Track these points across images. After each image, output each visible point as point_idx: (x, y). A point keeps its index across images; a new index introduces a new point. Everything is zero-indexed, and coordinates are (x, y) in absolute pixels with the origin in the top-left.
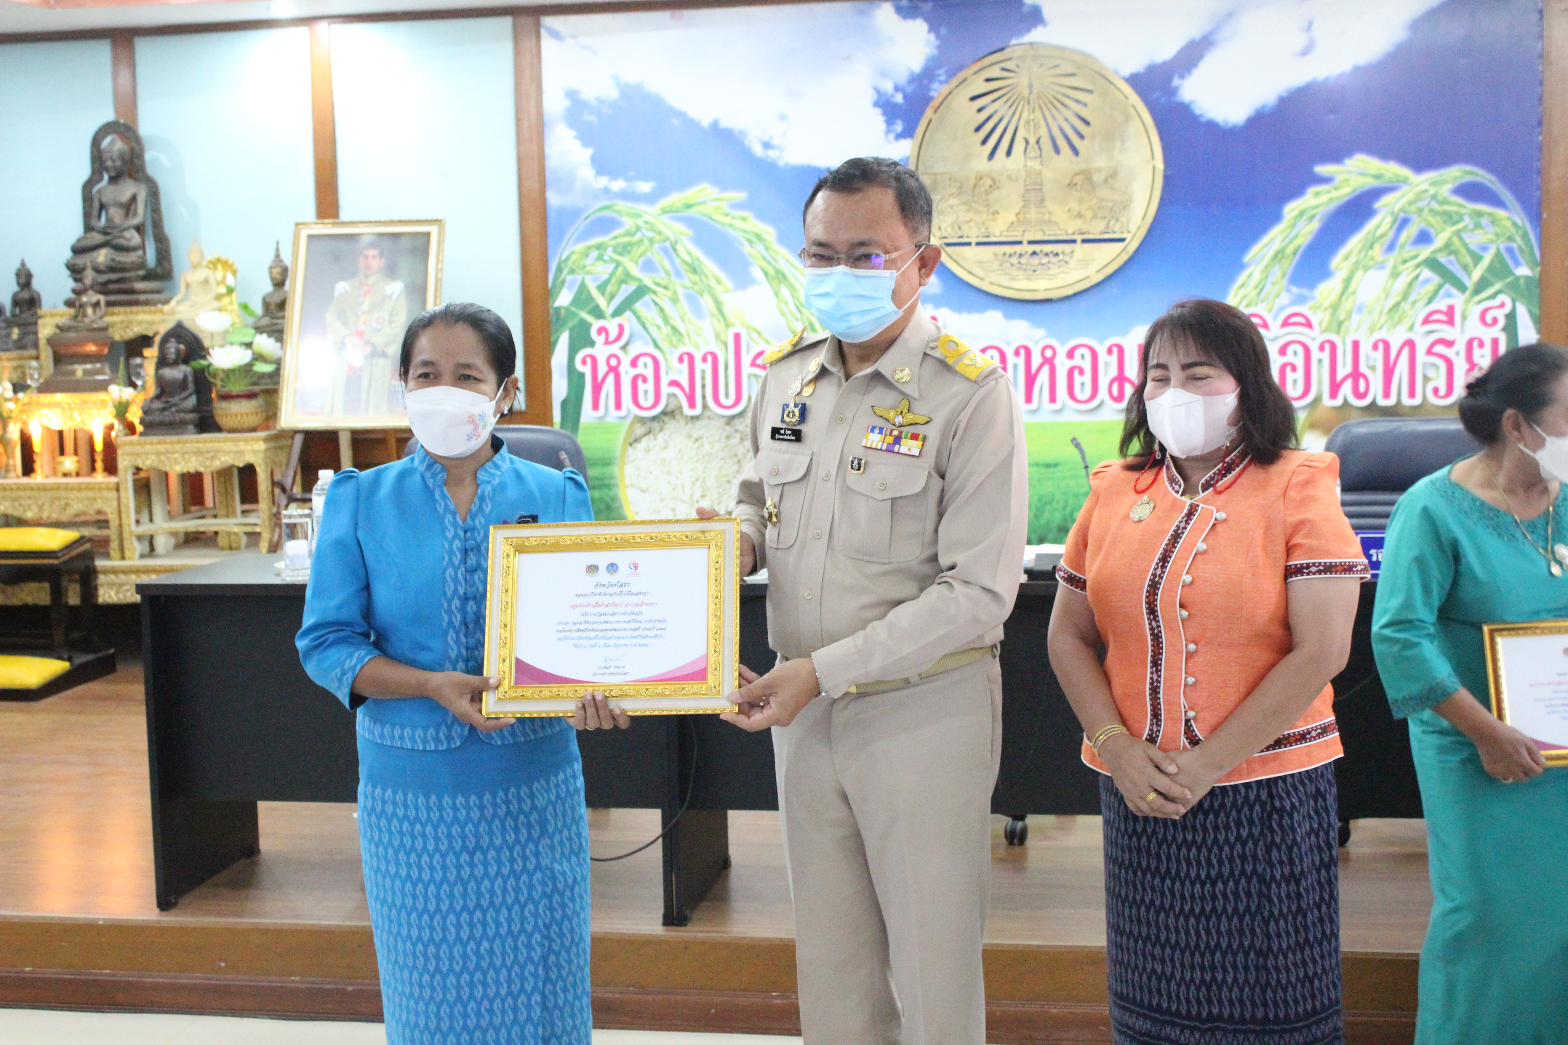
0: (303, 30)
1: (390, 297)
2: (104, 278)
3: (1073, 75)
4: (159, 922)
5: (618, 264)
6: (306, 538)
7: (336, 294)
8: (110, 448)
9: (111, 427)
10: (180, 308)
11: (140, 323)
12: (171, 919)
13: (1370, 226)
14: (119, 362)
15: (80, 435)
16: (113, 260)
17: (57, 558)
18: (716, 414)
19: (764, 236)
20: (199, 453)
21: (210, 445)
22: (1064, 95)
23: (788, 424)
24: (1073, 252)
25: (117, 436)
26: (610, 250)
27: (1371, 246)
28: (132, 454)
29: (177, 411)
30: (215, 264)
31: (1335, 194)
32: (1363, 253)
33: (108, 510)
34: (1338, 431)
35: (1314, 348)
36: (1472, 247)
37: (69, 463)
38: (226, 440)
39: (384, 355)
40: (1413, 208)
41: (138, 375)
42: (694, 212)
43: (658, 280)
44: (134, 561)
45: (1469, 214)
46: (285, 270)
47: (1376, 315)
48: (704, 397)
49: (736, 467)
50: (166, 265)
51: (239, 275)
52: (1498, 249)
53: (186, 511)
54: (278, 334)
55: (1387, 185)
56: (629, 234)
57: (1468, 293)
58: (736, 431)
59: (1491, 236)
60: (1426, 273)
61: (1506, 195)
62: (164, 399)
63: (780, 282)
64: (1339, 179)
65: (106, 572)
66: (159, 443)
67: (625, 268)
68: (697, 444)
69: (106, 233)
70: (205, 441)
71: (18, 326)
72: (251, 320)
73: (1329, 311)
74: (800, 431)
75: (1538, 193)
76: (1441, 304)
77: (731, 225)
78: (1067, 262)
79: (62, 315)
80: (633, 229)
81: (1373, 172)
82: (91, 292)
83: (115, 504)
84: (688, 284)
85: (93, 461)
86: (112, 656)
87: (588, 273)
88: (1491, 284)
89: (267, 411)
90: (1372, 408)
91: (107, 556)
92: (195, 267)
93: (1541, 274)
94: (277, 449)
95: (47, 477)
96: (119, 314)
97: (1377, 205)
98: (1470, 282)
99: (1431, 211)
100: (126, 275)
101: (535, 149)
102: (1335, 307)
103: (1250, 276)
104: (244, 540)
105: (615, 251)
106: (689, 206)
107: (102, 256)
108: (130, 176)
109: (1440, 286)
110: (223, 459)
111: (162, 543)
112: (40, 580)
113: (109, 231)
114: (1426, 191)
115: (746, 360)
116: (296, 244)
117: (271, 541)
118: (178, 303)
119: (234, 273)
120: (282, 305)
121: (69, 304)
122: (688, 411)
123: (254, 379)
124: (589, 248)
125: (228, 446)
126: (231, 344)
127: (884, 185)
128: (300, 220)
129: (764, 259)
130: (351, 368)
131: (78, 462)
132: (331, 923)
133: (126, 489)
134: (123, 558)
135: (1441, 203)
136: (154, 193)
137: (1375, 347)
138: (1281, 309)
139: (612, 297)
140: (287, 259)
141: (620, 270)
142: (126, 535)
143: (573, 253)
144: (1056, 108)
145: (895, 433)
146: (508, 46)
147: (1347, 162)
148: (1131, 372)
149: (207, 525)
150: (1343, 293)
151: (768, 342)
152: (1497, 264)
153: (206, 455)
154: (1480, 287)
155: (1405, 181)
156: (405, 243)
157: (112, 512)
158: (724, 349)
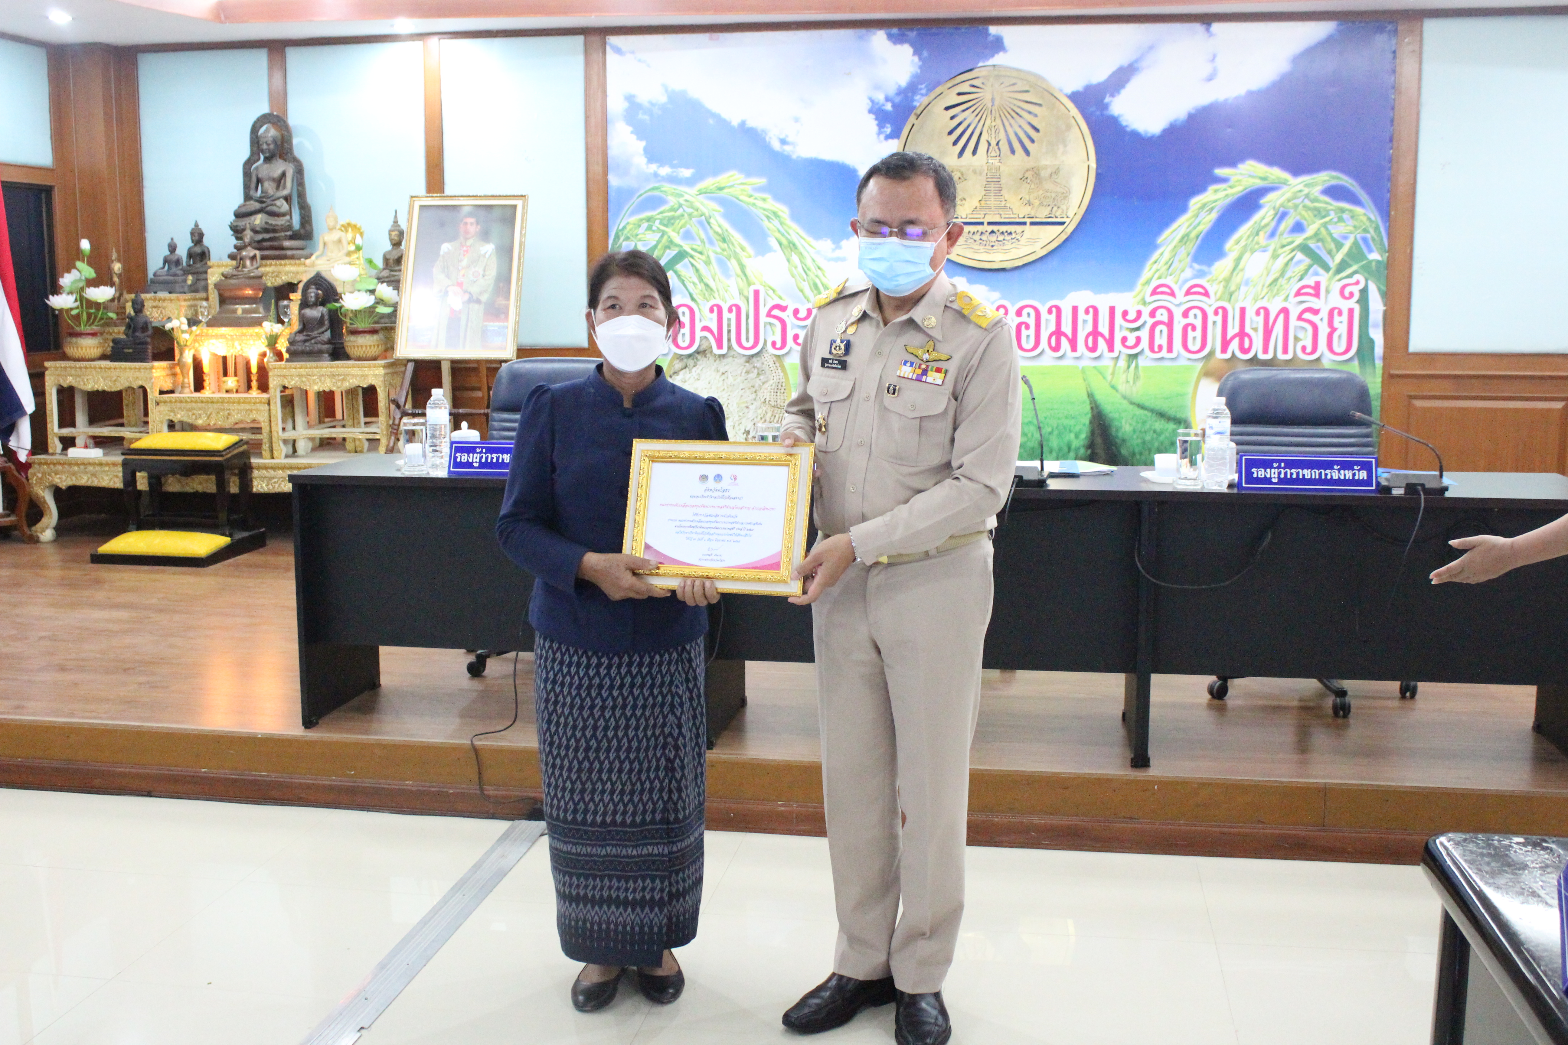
0: (418, 44)
1: (484, 256)
2: (259, 237)
3: (1027, 91)
4: (303, 737)
5: (664, 233)
6: (421, 442)
7: (442, 253)
8: (263, 371)
9: (264, 355)
10: (319, 262)
11: (287, 273)
12: (313, 735)
13: (1257, 217)
14: (271, 304)
15: (239, 360)
16: (266, 223)
17: (222, 456)
18: (739, 354)
19: (780, 213)
20: (332, 376)
21: (342, 370)
22: (1019, 107)
23: (835, 355)
25: (268, 362)
26: (657, 222)
27: (1257, 234)
28: (280, 376)
29: (316, 343)
30: (346, 227)
31: (1230, 191)
32: (1251, 239)
33: (261, 419)
34: (1228, 377)
35: (1210, 312)
36: (1335, 235)
37: (231, 382)
38: (353, 366)
39: (478, 301)
40: (1290, 204)
41: (285, 314)
42: (724, 193)
43: (695, 247)
44: (280, 460)
45: (1334, 210)
46: (401, 233)
47: (1260, 287)
48: (729, 340)
49: (754, 396)
50: (308, 228)
51: (365, 236)
52: (1356, 238)
53: (321, 422)
54: (396, 283)
55: (1271, 185)
56: (673, 209)
57: (1331, 272)
58: (754, 367)
59: (1351, 228)
60: (1300, 256)
61: (1363, 195)
63: (791, 250)
64: (1233, 179)
65: (259, 468)
66: (301, 368)
67: (669, 237)
68: (723, 377)
69: (262, 202)
70: (337, 367)
71: (193, 274)
72: (374, 272)
73: (1223, 283)
74: (845, 361)
75: (1388, 195)
76: (1310, 281)
77: (754, 204)
79: (226, 266)
80: (676, 206)
81: (1261, 175)
82: (249, 248)
83: (266, 414)
84: (719, 250)
85: (249, 381)
86: (263, 533)
87: (640, 240)
88: (1350, 266)
89: (386, 344)
90: (1254, 361)
91: (260, 455)
92: (331, 229)
93: (1388, 258)
94: (393, 374)
95: (214, 393)
96: (271, 265)
97: (1262, 201)
98: (1333, 264)
99: (1304, 206)
100: (277, 235)
101: (600, 140)
102: (1228, 281)
103: (1162, 254)
104: (366, 445)
105: (661, 223)
106: (721, 189)
107: (258, 220)
108: (281, 157)
109: (1310, 266)
110: (350, 381)
111: (303, 446)
112: (208, 473)
114: (1301, 191)
115: (763, 311)
116: (410, 212)
117: (388, 446)
118: (317, 258)
119: (361, 234)
120: (399, 261)
121: (232, 257)
122: (716, 351)
123: (376, 319)
124: (641, 220)
125: (355, 371)
126: (359, 291)
127: (925, 173)
128: (414, 194)
129: (779, 231)
130: (452, 311)
131: (238, 381)
132: (438, 741)
133: (275, 403)
134: (272, 457)
135: (1313, 201)
136: (299, 171)
137: (1258, 313)
138: (1186, 281)
140: (403, 224)
141: (665, 238)
142: (274, 439)
143: (628, 223)
145: (923, 366)
146: (580, 59)
147: (1240, 166)
148: (1067, 328)
149: (337, 433)
150: (1234, 270)
151: (781, 298)
152: (1354, 251)
153: (337, 378)
154: (1340, 268)
155: (1285, 183)
156: (496, 213)
157: (264, 422)
158: (746, 301)
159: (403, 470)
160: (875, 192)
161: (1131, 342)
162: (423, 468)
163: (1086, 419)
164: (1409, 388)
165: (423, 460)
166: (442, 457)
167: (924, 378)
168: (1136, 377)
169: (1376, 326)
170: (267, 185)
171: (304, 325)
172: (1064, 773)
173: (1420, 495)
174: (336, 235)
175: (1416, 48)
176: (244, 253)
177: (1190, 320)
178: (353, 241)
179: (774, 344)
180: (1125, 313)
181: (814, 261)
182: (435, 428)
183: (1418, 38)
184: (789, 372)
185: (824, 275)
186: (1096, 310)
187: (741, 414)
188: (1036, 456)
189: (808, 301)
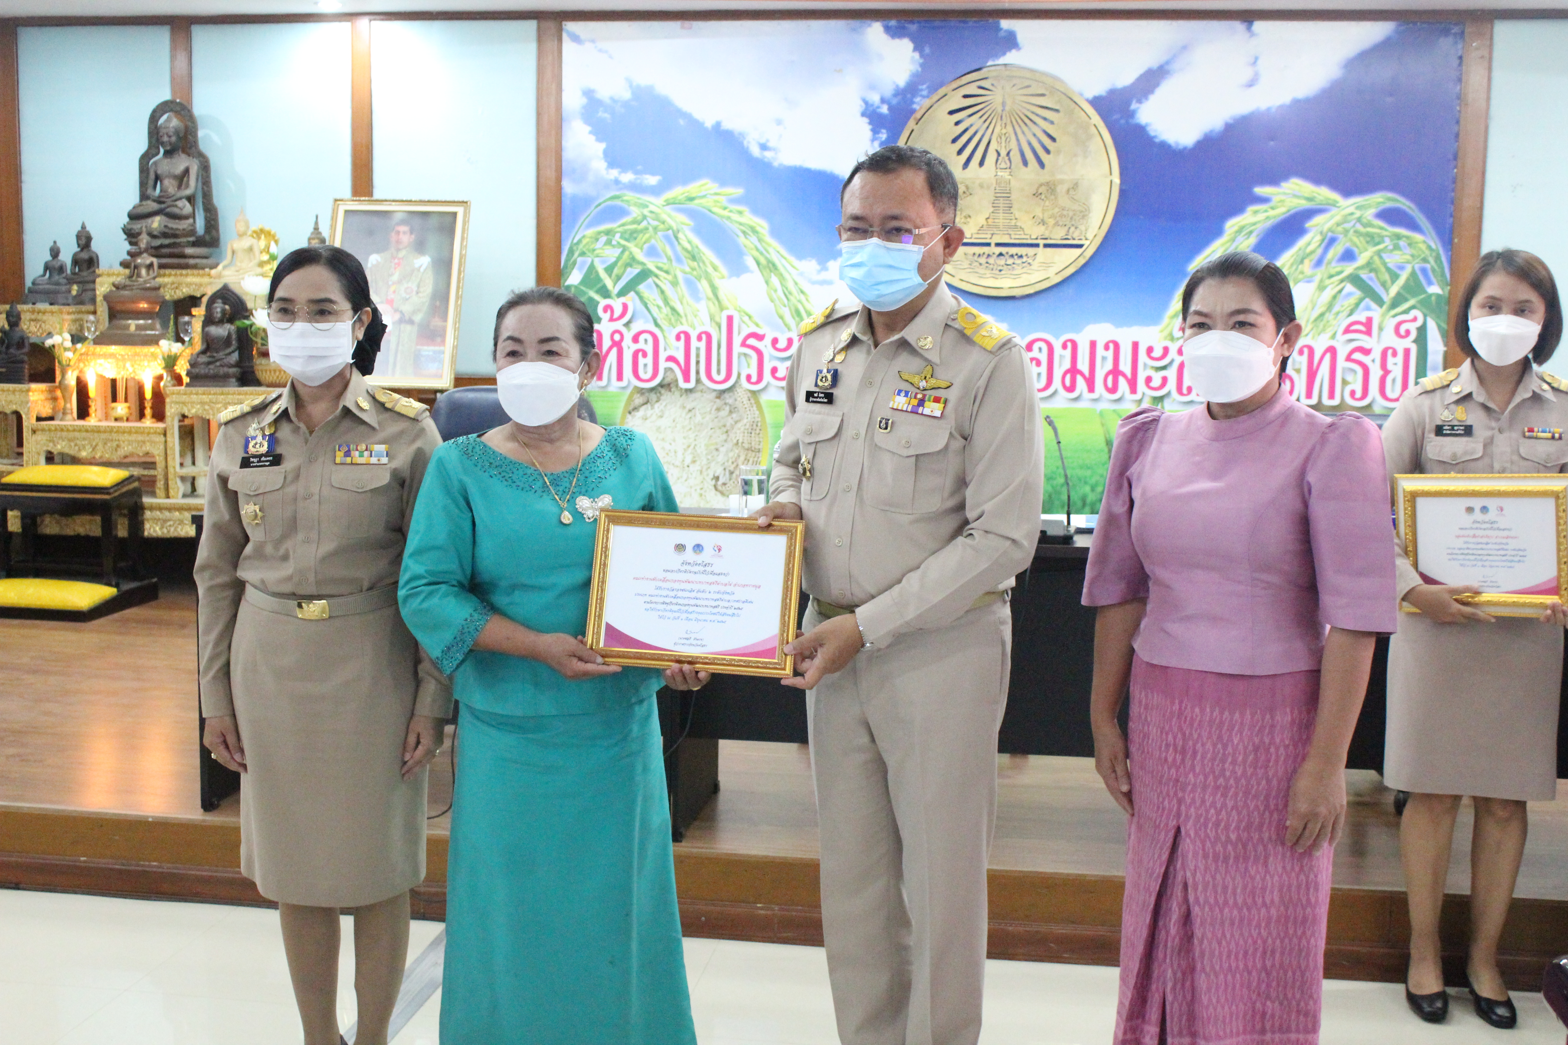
0: (346, 26)
2: (157, 243)
3: (1043, 95)
4: (204, 821)
5: (625, 249)
8: (159, 397)
9: (160, 378)
10: (226, 273)
11: (188, 285)
12: (214, 819)
13: (1301, 243)
14: (169, 319)
15: (131, 384)
16: (166, 226)
17: (109, 494)
18: (709, 388)
19: (758, 229)
22: (1033, 113)
25: (165, 386)
26: (618, 236)
27: (1302, 262)
28: (177, 403)
30: (259, 233)
31: (1272, 213)
32: (1294, 267)
33: (155, 452)
36: (1391, 266)
37: (121, 408)
39: (411, 322)
40: (1340, 229)
41: (186, 332)
42: (693, 205)
43: (660, 265)
44: (177, 500)
45: (1389, 236)
48: (698, 372)
49: (724, 437)
50: (214, 233)
51: (280, 244)
52: (1413, 269)
55: (1318, 207)
56: (635, 222)
57: (1385, 307)
58: (725, 404)
59: (1409, 257)
60: (1349, 288)
61: (1423, 221)
63: (771, 271)
64: (1276, 199)
65: (152, 508)
67: (631, 253)
68: (690, 415)
70: (246, 394)
75: (1451, 219)
76: (1361, 316)
77: (729, 218)
80: (639, 218)
81: (1308, 195)
82: (145, 255)
83: (162, 447)
84: (688, 270)
85: (142, 408)
86: (155, 584)
87: (597, 256)
88: (1406, 300)
91: (153, 494)
92: (241, 235)
93: (1450, 292)
95: (100, 421)
96: (170, 275)
97: (1308, 225)
98: (1388, 298)
99: (1356, 232)
101: (553, 141)
105: (621, 237)
106: (691, 199)
109: (1361, 300)
112: (91, 513)
114: (1352, 214)
115: (737, 340)
116: (334, 218)
118: (225, 267)
119: (276, 242)
122: (682, 385)
124: (599, 233)
128: (338, 197)
129: (757, 249)
131: (129, 408)
133: (173, 433)
134: (168, 496)
135: (1365, 225)
136: (205, 167)
139: (619, 278)
141: (626, 255)
142: (170, 476)
143: (584, 237)
145: (920, 396)
146: (533, 47)
147: (1284, 184)
148: (1083, 365)
151: (757, 325)
152: (1411, 283)
154: (1396, 303)
155: (1334, 204)
156: (433, 221)
157: (159, 455)
158: (717, 328)
160: (857, 187)
161: (1156, 382)
167: (920, 410)
170: (166, 182)
174: (246, 242)
175: (1486, 53)
176: (139, 261)
178: (267, 250)
179: (749, 377)
180: (1150, 350)
181: (796, 284)
183: (1488, 43)
184: (766, 410)
185: (807, 300)
186: (1117, 345)
187: (709, 457)
188: (1063, 507)
189: (789, 329)
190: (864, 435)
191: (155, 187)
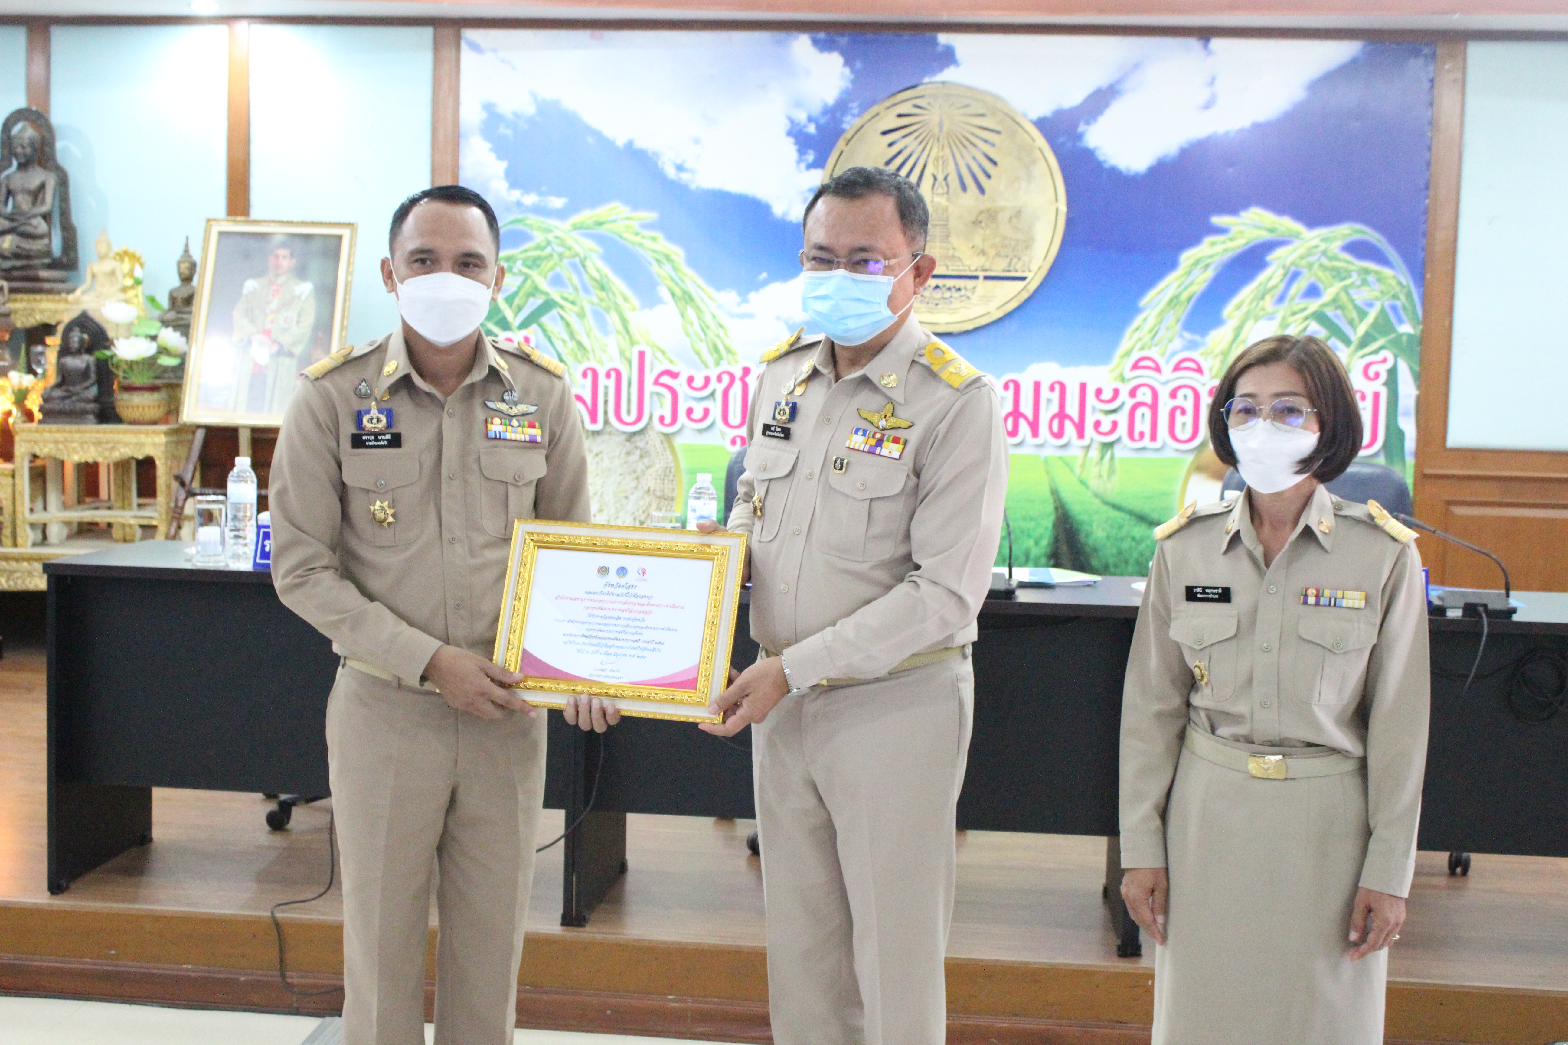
0: (223, 29)
1: (299, 297)
3: (982, 115)
4: (50, 905)
5: (527, 277)
6: (220, 525)
7: (245, 292)
8: (7, 434)
9: (9, 414)
10: (86, 298)
11: (42, 311)
12: (62, 903)
13: (1262, 277)
14: (19, 349)
16: (18, 247)
18: (618, 431)
19: (673, 257)
20: (98, 443)
21: (111, 436)
22: (973, 134)
24: (974, 288)
25: (14, 423)
26: (519, 262)
27: (1263, 297)
28: (29, 441)
30: (122, 256)
31: (1230, 245)
32: (1255, 304)
33: (3, 496)
35: (1203, 393)
36: (1359, 302)
38: (125, 432)
39: (290, 354)
40: (1304, 262)
41: (39, 363)
42: (604, 229)
43: (566, 295)
44: (26, 549)
45: (1357, 271)
46: (193, 266)
48: (606, 413)
49: (634, 483)
50: (72, 254)
51: (146, 267)
52: (1383, 306)
53: (80, 501)
54: (184, 328)
55: (1280, 239)
56: (539, 248)
57: (1353, 347)
58: (636, 447)
59: (1377, 294)
60: (1314, 326)
61: (1391, 253)
62: (64, 388)
63: (687, 303)
64: (1234, 230)
66: (58, 431)
67: (533, 282)
68: (597, 459)
70: (105, 432)
72: (157, 313)
73: (1220, 358)
74: (789, 429)
75: (1423, 254)
77: (641, 245)
78: (968, 298)
80: (543, 244)
81: (1269, 226)
83: (10, 490)
84: (596, 300)
88: (1375, 339)
89: (169, 404)
92: (102, 258)
93: (1423, 331)
94: (177, 443)
96: (22, 300)
97: (1269, 258)
98: (1355, 337)
99: (1321, 266)
100: (31, 262)
101: (449, 159)
102: (1226, 354)
103: (1145, 320)
104: (139, 532)
105: (524, 264)
106: (600, 224)
110: (122, 450)
111: (55, 532)
113: (16, 217)
114: (1316, 247)
115: (649, 378)
116: (206, 240)
117: (167, 532)
118: (84, 293)
119: (142, 265)
120: (189, 300)
122: (590, 426)
123: (158, 373)
125: (127, 438)
126: (137, 336)
127: (886, 192)
128: (211, 216)
129: (672, 279)
130: (256, 365)
132: (228, 912)
133: (22, 476)
134: (15, 545)
135: (1332, 259)
136: (63, 182)
138: (1174, 354)
139: (520, 309)
140: (196, 254)
141: (529, 283)
142: (19, 522)
144: (965, 147)
145: (878, 436)
146: (428, 56)
147: (1243, 214)
148: (1026, 407)
149: (100, 516)
150: (1234, 340)
151: (671, 362)
152: (1381, 321)
153: (104, 446)
154: (1365, 342)
155: (1297, 236)
156: (317, 245)
157: (6, 499)
158: (628, 366)
159: (194, 561)
160: (821, 213)
161: (1106, 427)
162: (220, 558)
163: (1048, 522)
164: (1446, 492)
165: (220, 548)
166: (246, 545)
167: (878, 450)
168: (1112, 471)
169: (1406, 414)
170: (20, 198)
171: (63, 378)
172: (1035, 963)
173: (1481, 617)
174: (107, 266)
175: (1459, 75)
177: (1179, 401)
178: (131, 274)
179: (662, 419)
180: (1099, 392)
181: (714, 317)
182: (237, 507)
183: (1462, 65)
184: (680, 455)
185: (726, 335)
186: (1063, 387)
187: (618, 506)
188: (1004, 561)
189: (706, 366)
190: (817, 477)
191: (6, 203)
